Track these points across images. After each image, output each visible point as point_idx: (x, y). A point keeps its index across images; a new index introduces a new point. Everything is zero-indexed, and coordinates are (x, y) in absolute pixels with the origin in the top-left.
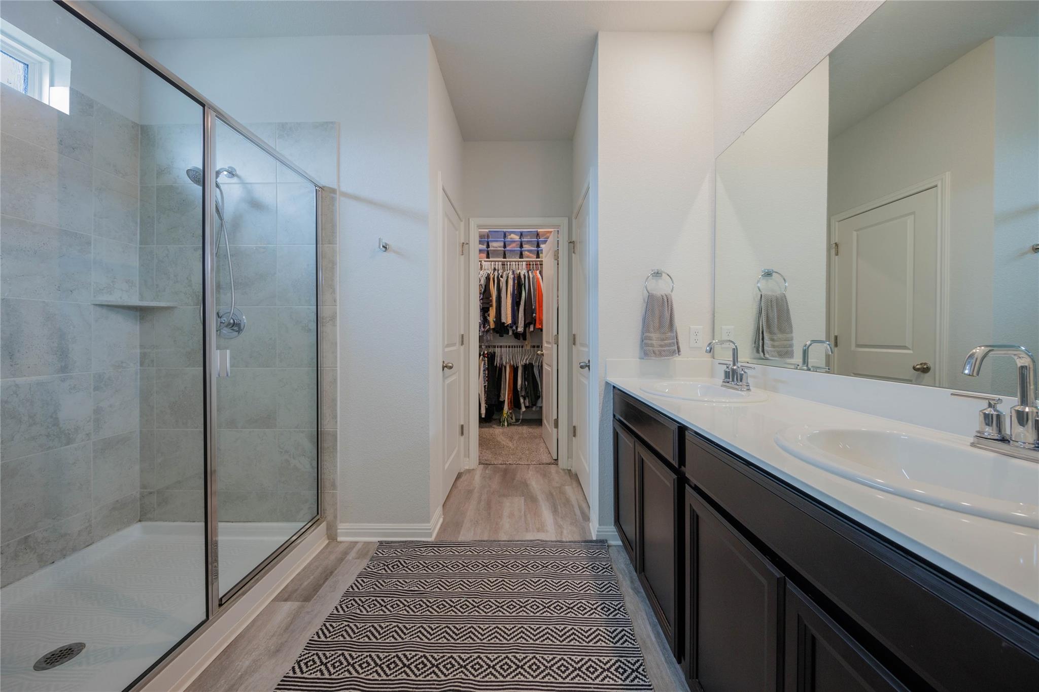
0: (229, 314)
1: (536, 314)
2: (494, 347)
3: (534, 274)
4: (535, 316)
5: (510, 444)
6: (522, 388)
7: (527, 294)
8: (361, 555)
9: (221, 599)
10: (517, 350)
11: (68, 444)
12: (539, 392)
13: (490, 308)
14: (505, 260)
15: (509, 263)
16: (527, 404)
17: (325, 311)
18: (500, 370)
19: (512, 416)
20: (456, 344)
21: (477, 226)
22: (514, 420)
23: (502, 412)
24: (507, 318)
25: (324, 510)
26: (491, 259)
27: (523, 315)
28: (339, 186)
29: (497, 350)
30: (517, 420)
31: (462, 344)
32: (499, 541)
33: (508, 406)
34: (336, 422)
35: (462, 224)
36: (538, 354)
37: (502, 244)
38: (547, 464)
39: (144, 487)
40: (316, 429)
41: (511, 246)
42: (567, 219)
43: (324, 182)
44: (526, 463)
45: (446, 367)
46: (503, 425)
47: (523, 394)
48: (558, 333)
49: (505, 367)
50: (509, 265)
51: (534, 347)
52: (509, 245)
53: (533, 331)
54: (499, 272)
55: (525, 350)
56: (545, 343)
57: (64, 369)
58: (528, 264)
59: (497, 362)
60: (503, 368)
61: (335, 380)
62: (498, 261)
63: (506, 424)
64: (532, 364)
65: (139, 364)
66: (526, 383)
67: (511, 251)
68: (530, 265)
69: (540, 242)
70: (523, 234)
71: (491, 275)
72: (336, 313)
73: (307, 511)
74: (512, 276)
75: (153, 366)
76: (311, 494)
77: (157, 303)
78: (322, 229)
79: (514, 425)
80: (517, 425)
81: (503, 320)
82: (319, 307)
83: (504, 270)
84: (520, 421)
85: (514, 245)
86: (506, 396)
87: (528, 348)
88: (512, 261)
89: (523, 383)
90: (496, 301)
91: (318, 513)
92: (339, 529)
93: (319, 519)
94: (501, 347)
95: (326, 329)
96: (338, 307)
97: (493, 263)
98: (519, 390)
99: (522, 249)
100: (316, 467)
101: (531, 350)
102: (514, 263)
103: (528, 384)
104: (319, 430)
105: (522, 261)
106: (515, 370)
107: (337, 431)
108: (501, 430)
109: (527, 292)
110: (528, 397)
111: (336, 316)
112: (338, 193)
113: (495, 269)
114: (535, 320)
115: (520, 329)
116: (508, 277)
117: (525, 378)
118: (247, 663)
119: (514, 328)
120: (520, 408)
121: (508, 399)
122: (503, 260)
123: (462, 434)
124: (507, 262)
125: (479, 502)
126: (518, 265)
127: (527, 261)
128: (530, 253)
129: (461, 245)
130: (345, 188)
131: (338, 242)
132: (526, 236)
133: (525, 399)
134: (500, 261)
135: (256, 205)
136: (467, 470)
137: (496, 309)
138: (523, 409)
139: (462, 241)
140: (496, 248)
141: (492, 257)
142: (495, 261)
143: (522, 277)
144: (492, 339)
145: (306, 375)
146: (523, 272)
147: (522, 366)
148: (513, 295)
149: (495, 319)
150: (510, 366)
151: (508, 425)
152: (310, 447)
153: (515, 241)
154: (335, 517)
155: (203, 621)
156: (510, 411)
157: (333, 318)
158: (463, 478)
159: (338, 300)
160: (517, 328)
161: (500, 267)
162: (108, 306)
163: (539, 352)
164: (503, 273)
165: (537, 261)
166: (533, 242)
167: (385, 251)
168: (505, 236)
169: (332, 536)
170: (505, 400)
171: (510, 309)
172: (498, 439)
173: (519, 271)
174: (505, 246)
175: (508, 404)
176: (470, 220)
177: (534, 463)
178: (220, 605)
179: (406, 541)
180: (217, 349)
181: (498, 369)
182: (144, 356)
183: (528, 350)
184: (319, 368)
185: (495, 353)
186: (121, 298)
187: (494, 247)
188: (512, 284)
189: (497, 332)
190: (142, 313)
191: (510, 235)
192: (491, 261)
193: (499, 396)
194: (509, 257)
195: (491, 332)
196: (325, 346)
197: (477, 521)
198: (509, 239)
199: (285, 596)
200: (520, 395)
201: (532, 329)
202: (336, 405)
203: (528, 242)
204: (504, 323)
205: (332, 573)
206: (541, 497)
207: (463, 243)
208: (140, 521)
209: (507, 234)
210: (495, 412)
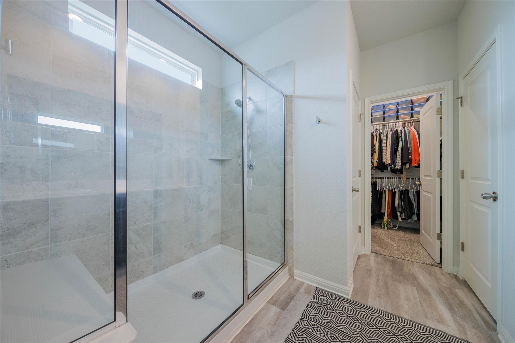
0: (249, 162)
1: (412, 156)
2: (377, 178)
3: (410, 129)
4: (411, 158)
5: (393, 243)
6: (399, 205)
7: (403, 143)
8: (308, 291)
9: (248, 296)
10: (394, 181)
11: (202, 211)
12: (414, 210)
13: (374, 154)
14: (384, 122)
15: (387, 124)
16: (403, 217)
17: (288, 159)
18: (381, 193)
19: (390, 223)
20: (357, 176)
21: (370, 102)
22: (392, 226)
23: (383, 220)
24: (387, 159)
25: (287, 260)
26: (373, 124)
27: (400, 157)
28: (294, 93)
29: (378, 180)
30: (394, 226)
31: (360, 176)
32: (402, 318)
33: (388, 216)
34: (293, 216)
35: (360, 103)
36: (416, 184)
37: (382, 113)
38: (430, 265)
39: (222, 230)
40: (284, 218)
41: (389, 113)
42: (452, 81)
43: (287, 93)
44: (410, 260)
45: (354, 190)
46: (384, 228)
47: (400, 210)
48: (441, 169)
49: (385, 191)
50: (387, 126)
51: (409, 178)
52: (388, 112)
53: (408, 168)
54: (380, 131)
55: (401, 181)
56: (423, 176)
57: (201, 183)
58: (404, 123)
59: (379, 187)
60: (384, 192)
61: (293, 194)
62: (379, 124)
63: (386, 228)
64: (408, 190)
65: (220, 182)
66: (403, 203)
67: (389, 116)
68: (405, 123)
69: (414, 107)
70: (399, 104)
71: (374, 133)
72: (293, 159)
73: (280, 257)
74: (391, 132)
75: (225, 183)
76: (281, 250)
77: (226, 158)
78: (286, 117)
79: (392, 229)
80: (395, 230)
81: (384, 161)
82: (285, 157)
83: (383, 129)
84: (397, 227)
85: (391, 112)
86: (386, 209)
87: (404, 179)
88: (390, 123)
89: (400, 203)
90: (378, 149)
91: (285, 261)
92: (295, 272)
93: (285, 264)
94: (381, 178)
95: (288, 168)
96: (294, 156)
97: (375, 126)
98: (396, 207)
99: (398, 114)
100: (284, 237)
101: (406, 181)
102: (392, 123)
103: (404, 203)
104: (285, 219)
105: (398, 122)
106: (393, 194)
107: (293, 221)
108: (382, 231)
109: (403, 141)
110: (404, 212)
111: (293, 161)
112: (294, 97)
113: (377, 129)
114: (411, 161)
115: (398, 166)
116: (387, 133)
117: (401, 199)
118: (259, 335)
119: (393, 166)
120: (397, 219)
121: (388, 212)
122: (382, 123)
123: (360, 231)
124: (386, 124)
125: (378, 280)
126: (395, 124)
127: (402, 121)
128: (405, 115)
129: (360, 115)
130: (297, 93)
131: (294, 123)
132: (402, 104)
133: (401, 213)
134: (381, 124)
135: (258, 111)
136: (363, 254)
137: (378, 154)
138: (400, 220)
139: (360, 113)
140: (377, 116)
141: (374, 122)
142: (377, 125)
143: (399, 132)
144: (375, 173)
145: (279, 190)
146: (399, 128)
147: (399, 191)
148: (392, 144)
149: (378, 161)
150: (389, 190)
151: (387, 229)
152: (281, 226)
153: (392, 110)
154: (293, 265)
155: (242, 305)
156: (389, 220)
157: (292, 162)
158: (361, 259)
159: (294, 153)
160: (395, 166)
161: (381, 127)
162: (212, 160)
163: (417, 183)
164: (383, 131)
165: (412, 120)
166: (408, 108)
167: (319, 123)
168: (384, 107)
169: (291, 275)
170: (385, 213)
171: (390, 154)
172: (382, 237)
173: (396, 128)
174: (384, 114)
175: (388, 215)
176: (365, 99)
177: (418, 261)
178: (248, 299)
179: (332, 293)
180: (247, 178)
181: (379, 192)
182: (222, 179)
183: (404, 181)
184: (285, 188)
185: (376, 182)
186: (216, 156)
187: (375, 116)
188: (391, 137)
189: (379, 169)
190: (221, 162)
191: (389, 106)
192: (374, 125)
193: (380, 209)
194: (388, 120)
195: (375, 168)
196: (287, 176)
197: (379, 295)
198: (387, 108)
199: (273, 302)
200: (397, 211)
201: (407, 166)
202: (293, 207)
203: (403, 109)
204: (384, 163)
205: (293, 297)
206: (433, 293)
207: (361, 114)
208: (221, 244)
209: (386, 106)
210: (377, 219)
